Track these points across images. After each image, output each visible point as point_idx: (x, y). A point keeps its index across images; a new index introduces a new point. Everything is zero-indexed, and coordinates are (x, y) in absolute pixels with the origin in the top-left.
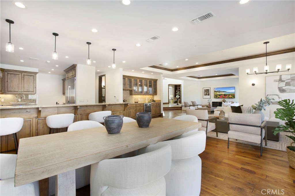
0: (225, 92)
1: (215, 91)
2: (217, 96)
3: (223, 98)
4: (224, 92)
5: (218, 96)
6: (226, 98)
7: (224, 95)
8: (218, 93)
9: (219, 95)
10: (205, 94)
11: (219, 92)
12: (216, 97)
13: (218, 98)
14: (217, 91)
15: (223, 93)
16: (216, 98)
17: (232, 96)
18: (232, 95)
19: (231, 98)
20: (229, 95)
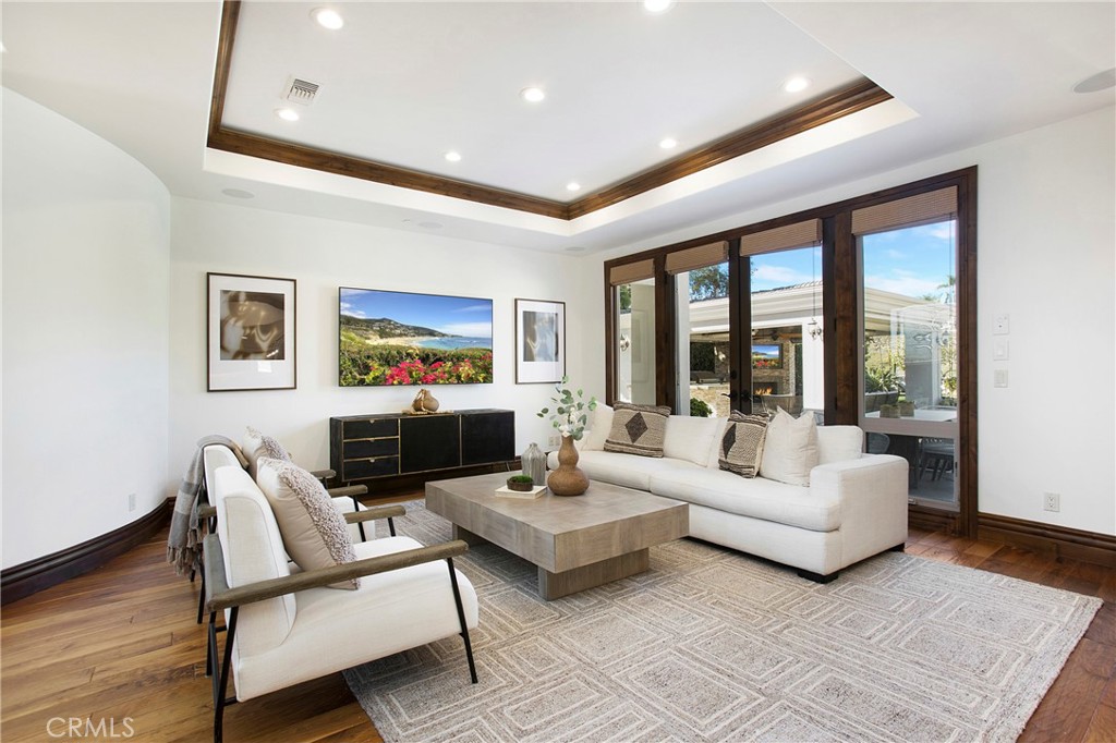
0: (432, 333)
1: (346, 322)
2: (367, 369)
3: (415, 383)
4: (419, 331)
5: (377, 369)
6: (434, 382)
7: (425, 358)
8: (375, 341)
9: (386, 360)
10: (234, 342)
11: (383, 334)
12: (355, 370)
13: (377, 382)
14: (369, 323)
15: (417, 343)
16: (362, 383)
17: (474, 365)
18: (472, 359)
19: (471, 380)
20: (458, 359)
